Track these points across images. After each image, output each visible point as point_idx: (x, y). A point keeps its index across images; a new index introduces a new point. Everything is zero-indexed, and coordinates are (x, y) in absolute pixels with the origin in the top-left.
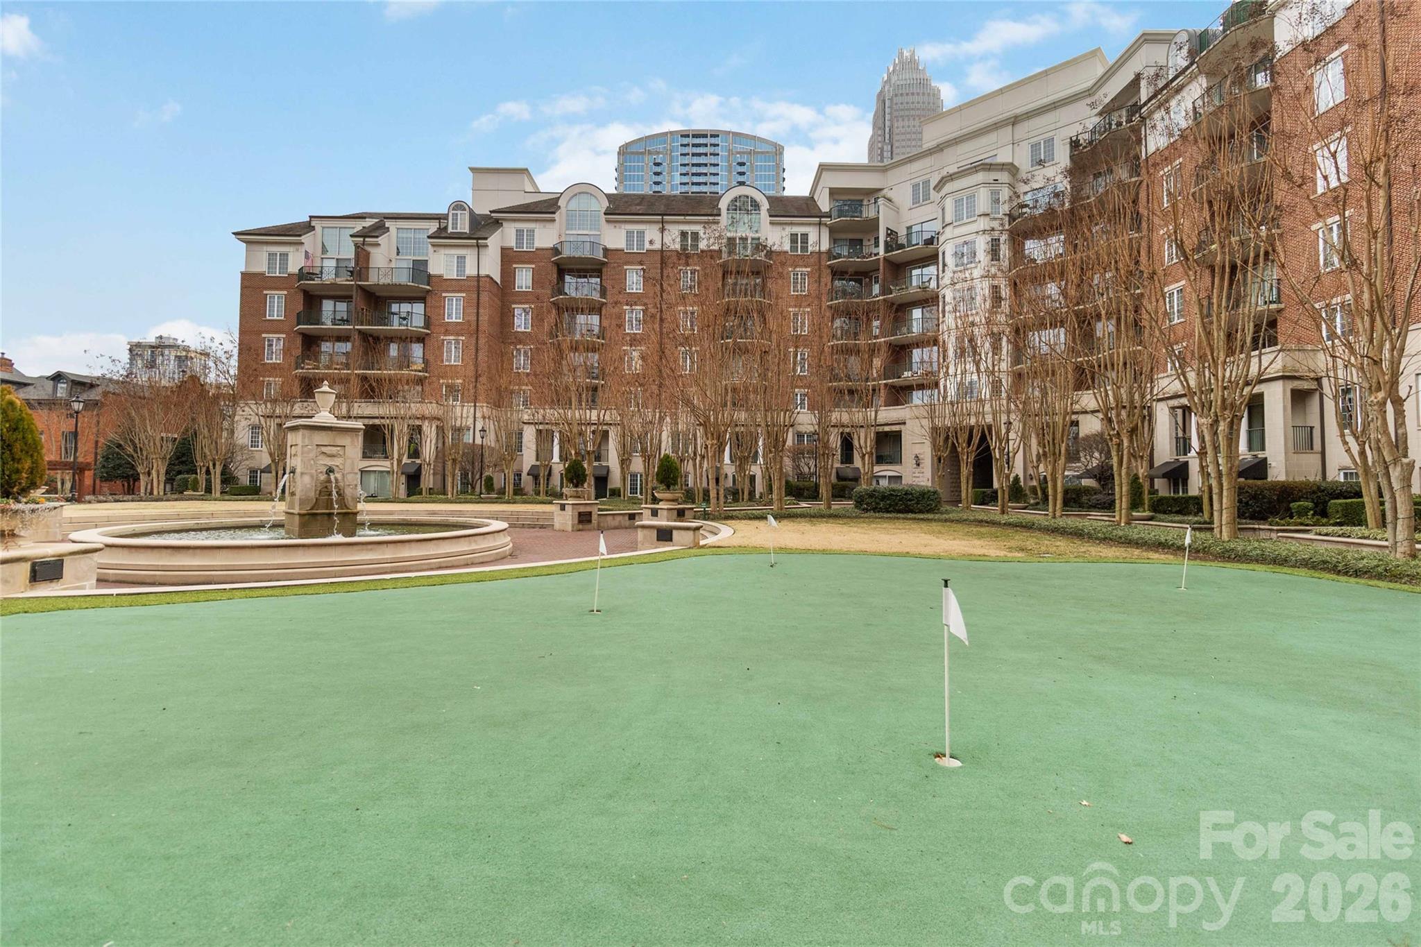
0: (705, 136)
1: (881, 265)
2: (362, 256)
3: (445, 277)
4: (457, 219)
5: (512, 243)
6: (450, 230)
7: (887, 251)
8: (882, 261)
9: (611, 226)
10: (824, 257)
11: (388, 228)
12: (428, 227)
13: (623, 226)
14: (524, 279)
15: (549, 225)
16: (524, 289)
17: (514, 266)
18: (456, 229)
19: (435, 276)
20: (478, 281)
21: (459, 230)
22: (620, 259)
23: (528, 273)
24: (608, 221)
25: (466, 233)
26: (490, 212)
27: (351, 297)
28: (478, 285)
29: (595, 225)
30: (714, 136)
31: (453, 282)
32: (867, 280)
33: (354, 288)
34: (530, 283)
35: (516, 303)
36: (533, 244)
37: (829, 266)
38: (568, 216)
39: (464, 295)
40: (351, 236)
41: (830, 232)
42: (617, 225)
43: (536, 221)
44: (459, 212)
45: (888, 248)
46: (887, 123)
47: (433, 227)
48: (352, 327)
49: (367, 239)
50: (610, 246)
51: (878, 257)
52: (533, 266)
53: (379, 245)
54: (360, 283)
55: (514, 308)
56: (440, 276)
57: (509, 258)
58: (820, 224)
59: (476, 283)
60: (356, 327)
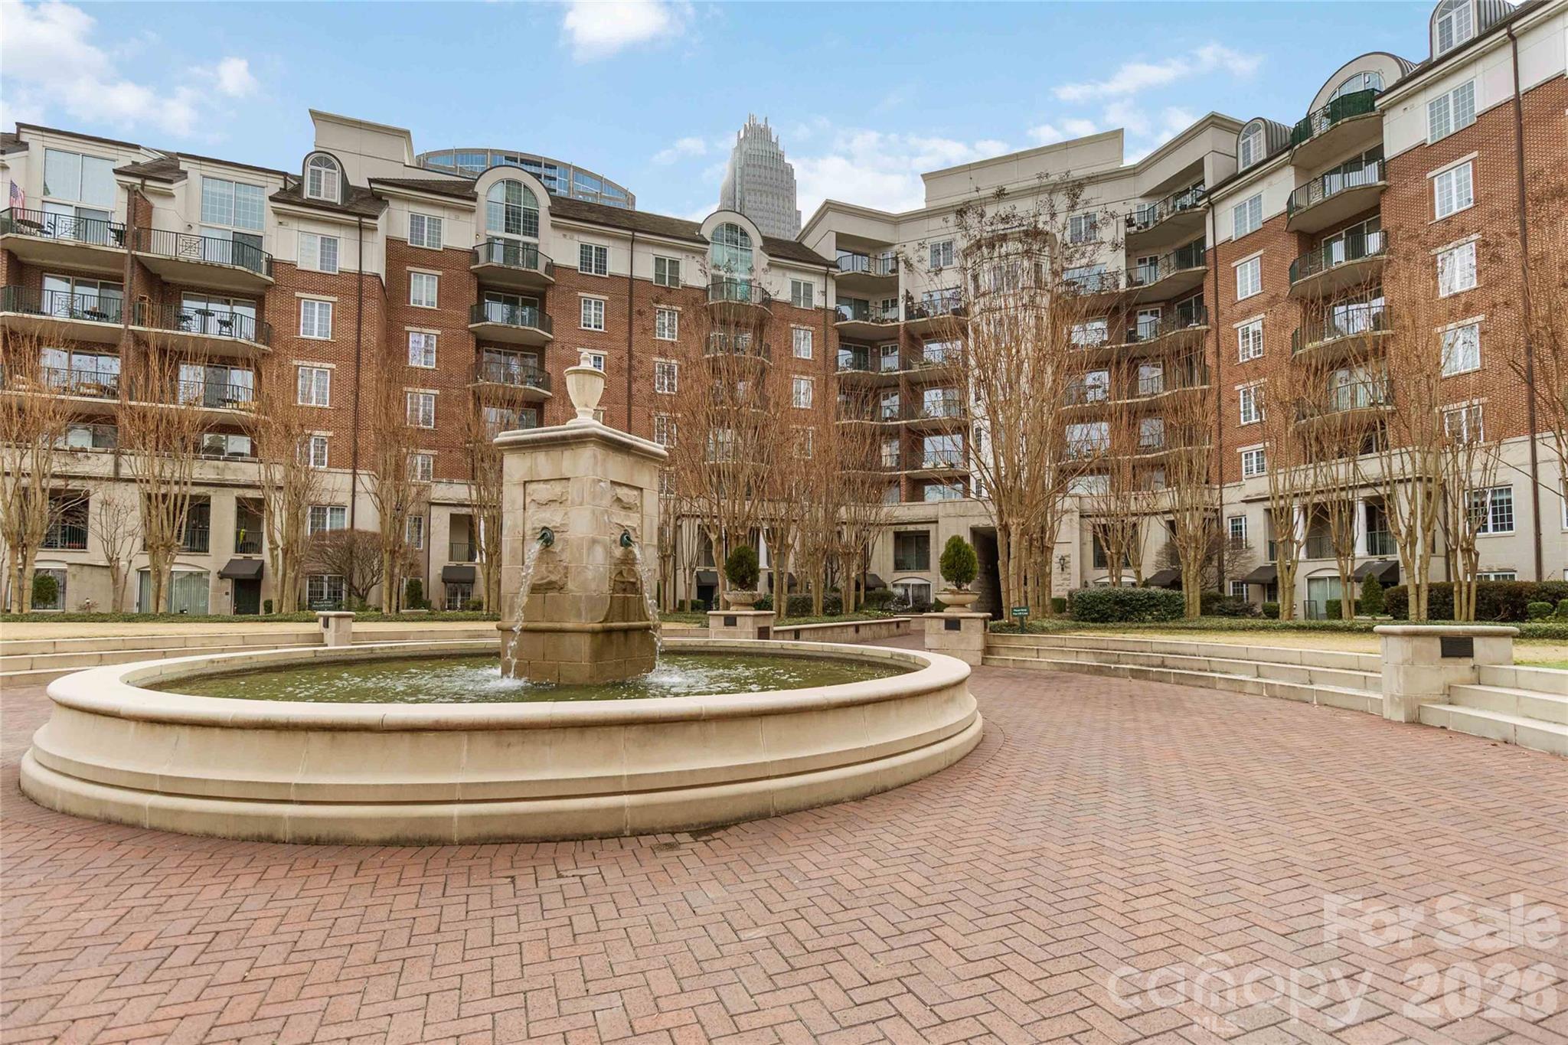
0: (538, 165)
1: (902, 332)
2: (139, 207)
3: (299, 267)
4: (319, 181)
5: (404, 232)
6: (307, 194)
7: (907, 318)
8: (902, 327)
9: (559, 234)
10: (831, 316)
11: (185, 173)
12: (264, 184)
13: (576, 237)
14: (424, 290)
15: (464, 217)
16: (424, 306)
17: (409, 268)
18: (319, 194)
19: (283, 263)
20: (360, 281)
21: (322, 198)
22: (573, 282)
23: (430, 282)
24: (554, 226)
25: (336, 204)
26: (371, 181)
27: (120, 279)
28: (360, 286)
29: (530, 229)
30: (551, 166)
31: (316, 278)
32: (875, 350)
33: (129, 260)
34: (434, 296)
35: (411, 324)
36: (439, 240)
37: (836, 328)
38: (489, 209)
39: (335, 299)
40: (117, 172)
41: (837, 287)
42: (569, 234)
43: (444, 207)
44: (323, 170)
45: (909, 314)
46: (738, 195)
47: (275, 186)
48: (122, 326)
49: (148, 183)
50: (558, 261)
51: (896, 323)
52: (440, 273)
53: (172, 196)
54: (138, 253)
55: (408, 333)
56: (291, 265)
57: (398, 254)
58: (827, 275)
59: (356, 284)
60: (131, 327)
